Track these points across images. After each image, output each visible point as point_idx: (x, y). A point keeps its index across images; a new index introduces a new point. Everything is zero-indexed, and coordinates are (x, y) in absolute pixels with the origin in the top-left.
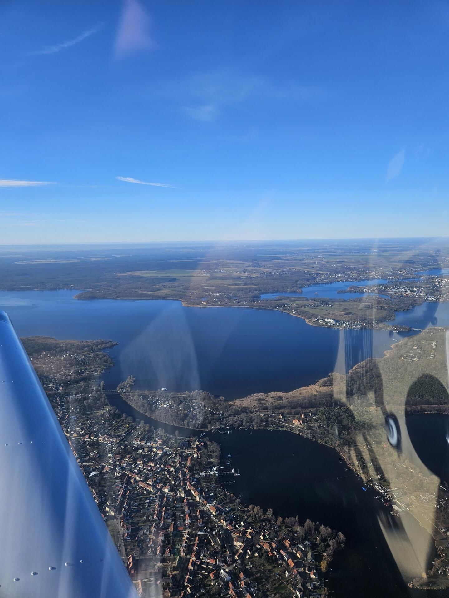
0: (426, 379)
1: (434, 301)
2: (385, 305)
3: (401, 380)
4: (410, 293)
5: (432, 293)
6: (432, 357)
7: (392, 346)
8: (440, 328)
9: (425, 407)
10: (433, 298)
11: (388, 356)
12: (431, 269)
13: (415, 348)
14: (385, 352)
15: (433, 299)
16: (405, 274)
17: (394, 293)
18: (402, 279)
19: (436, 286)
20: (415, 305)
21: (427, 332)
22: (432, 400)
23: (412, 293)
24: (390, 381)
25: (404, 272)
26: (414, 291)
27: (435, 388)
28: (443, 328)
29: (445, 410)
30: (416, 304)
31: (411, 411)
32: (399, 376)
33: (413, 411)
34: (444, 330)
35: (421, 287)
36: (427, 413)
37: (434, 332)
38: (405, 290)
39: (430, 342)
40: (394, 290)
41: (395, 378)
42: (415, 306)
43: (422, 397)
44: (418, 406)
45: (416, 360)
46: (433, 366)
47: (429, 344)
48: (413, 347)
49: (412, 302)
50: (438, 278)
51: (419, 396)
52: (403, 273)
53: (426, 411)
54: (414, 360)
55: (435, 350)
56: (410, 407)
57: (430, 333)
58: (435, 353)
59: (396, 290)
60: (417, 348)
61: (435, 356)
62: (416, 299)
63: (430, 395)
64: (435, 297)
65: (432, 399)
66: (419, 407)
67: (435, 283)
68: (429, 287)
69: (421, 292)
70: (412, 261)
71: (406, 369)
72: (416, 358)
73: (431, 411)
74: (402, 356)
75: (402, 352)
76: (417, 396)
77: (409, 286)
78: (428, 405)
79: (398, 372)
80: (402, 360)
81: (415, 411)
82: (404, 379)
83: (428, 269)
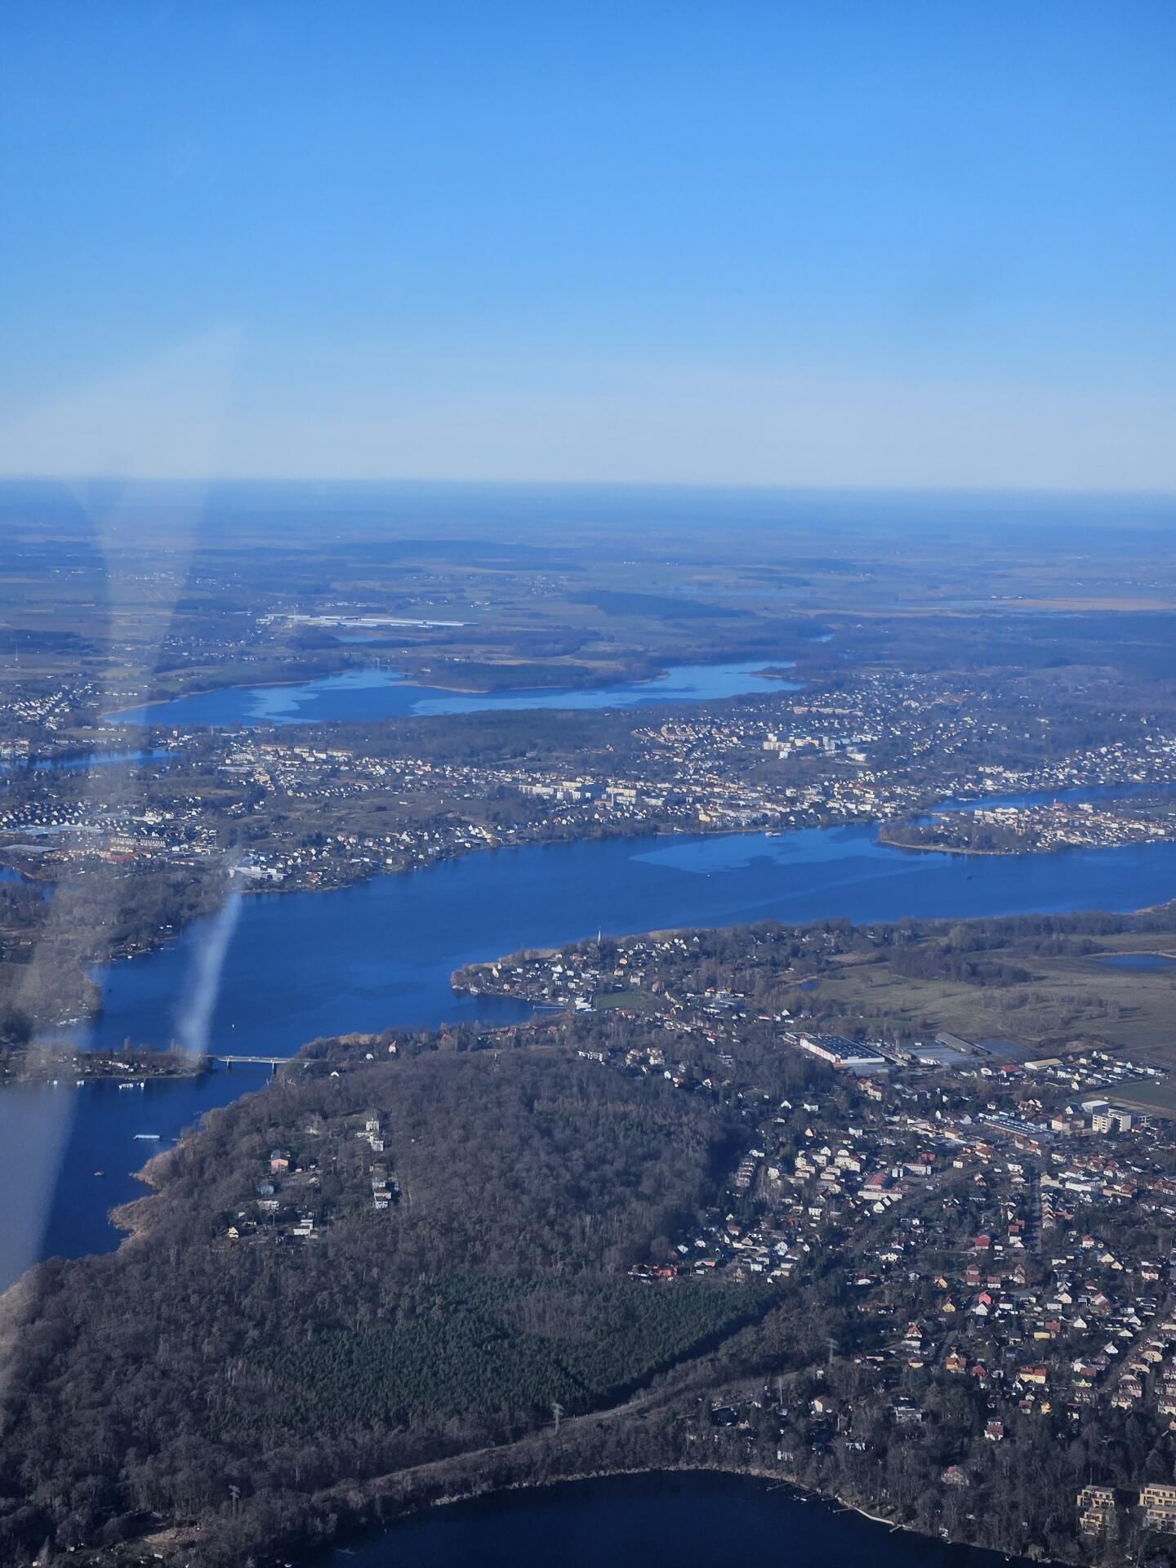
0: (394, 1323)
1: (281, 884)
2: (10, 926)
3: (267, 1351)
4: (131, 842)
5: (256, 837)
6: (384, 1204)
7: (144, 1176)
8: (364, 1039)
9: (434, 1469)
10: (271, 864)
11: (139, 1234)
12: (199, 687)
13: (278, 1163)
14: (117, 1215)
15: (273, 871)
16: (60, 726)
17: (40, 849)
18: (56, 758)
19: (261, 793)
20: (186, 913)
21: (309, 1069)
22: (453, 1428)
23: (145, 843)
24: (212, 1372)
25: (51, 712)
26: (150, 829)
27: (447, 1360)
28: (379, 1038)
29: (529, 1470)
30: (192, 907)
31: (369, 1507)
32: (254, 1333)
33: (378, 1508)
34: (392, 1049)
35: (185, 805)
36: (445, 1500)
37: (344, 1065)
38: (97, 830)
39: (347, 1121)
40: (33, 830)
41: (234, 1349)
42: (189, 921)
43: (403, 1419)
44: (398, 1475)
45: (304, 1230)
46: (410, 1246)
47: (347, 1133)
48: (266, 1158)
49: (165, 900)
50: (257, 745)
51: (387, 1421)
52: (43, 718)
53: (437, 1490)
54: (297, 1232)
55: (389, 1164)
56: (362, 1488)
57: (325, 1071)
58: (394, 1179)
59: (43, 830)
60: (292, 1166)
61: (396, 1197)
62: (179, 876)
63: (440, 1405)
64: (276, 859)
65: (454, 1422)
66: (404, 1479)
67: (250, 774)
68: (230, 801)
69: (191, 836)
70: (69, 635)
71: (274, 1290)
72: (304, 1222)
73: (466, 1486)
74: (228, 1220)
75: (221, 1196)
76: (374, 1423)
77: (112, 798)
78: (443, 1457)
79: (241, 1313)
80: (233, 1244)
81: (387, 1502)
82: (280, 1343)
83: (185, 690)
